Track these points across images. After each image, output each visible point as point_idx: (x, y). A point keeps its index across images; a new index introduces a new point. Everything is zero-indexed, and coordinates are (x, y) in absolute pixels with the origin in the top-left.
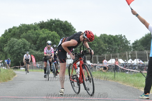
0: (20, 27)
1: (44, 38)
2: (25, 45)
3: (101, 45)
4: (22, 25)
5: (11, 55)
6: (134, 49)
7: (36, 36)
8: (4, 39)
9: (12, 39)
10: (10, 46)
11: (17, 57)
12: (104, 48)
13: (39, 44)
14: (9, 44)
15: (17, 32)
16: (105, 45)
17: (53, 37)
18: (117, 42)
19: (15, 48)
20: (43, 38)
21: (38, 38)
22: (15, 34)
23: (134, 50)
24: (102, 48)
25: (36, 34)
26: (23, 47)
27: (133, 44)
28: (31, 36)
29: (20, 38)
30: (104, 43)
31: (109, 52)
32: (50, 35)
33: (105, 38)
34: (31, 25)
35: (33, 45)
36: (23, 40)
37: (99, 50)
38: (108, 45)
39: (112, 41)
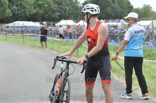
3: (51, 6)
12: (54, 9)
16: (55, 5)
18: (66, 2)
24: (52, 9)
27: (83, 4)
30: (54, 4)
31: (58, 13)
37: (49, 11)
38: (58, 5)
39: (62, 1)
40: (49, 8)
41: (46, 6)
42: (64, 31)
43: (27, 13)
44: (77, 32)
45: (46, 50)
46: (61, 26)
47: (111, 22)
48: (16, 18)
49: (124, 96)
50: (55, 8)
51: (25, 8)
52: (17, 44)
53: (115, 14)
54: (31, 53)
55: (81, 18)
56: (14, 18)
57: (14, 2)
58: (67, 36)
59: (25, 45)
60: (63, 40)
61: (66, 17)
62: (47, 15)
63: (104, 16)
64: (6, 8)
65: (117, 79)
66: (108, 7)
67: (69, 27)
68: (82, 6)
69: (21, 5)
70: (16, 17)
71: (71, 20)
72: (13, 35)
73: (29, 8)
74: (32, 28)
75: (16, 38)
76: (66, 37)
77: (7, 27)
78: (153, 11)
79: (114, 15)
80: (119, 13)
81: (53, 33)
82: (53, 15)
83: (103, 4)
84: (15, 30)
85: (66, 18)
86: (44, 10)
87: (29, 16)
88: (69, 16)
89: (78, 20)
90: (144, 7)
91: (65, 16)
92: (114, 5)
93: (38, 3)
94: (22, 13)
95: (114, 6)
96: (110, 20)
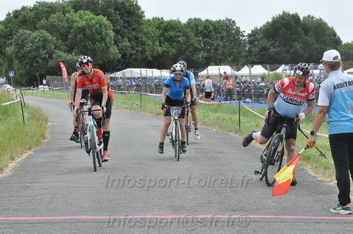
0: (35, 8)
1: (83, 29)
2: (45, 41)
3: (191, 39)
4: (39, 3)
5: (21, 61)
6: (251, 46)
7: (67, 25)
8: (5, 30)
9: (21, 31)
10: (18, 44)
11: (32, 66)
12: (197, 45)
13: (72, 39)
14: (15, 41)
15: (30, 17)
16: (197, 39)
17: (100, 26)
18: (220, 33)
19: (27, 49)
20: (79, 28)
21: (71, 28)
22: (26, 21)
23: (251, 48)
24: (192, 45)
25: (67, 21)
26: (42, 47)
27: (249, 36)
28: (55, 23)
29: (36, 29)
30: (196, 36)
31: (204, 52)
32: (93, 21)
33: (196, 26)
34: (56, 3)
35: (60, 41)
36: (41, 34)
37: (186, 49)
38: (203, 38)
39: (210, 32)
40: (188, 43)
41: (181, 40)
42: (214, 85)
43: (147, 53)
44: (237, 87)
46: (208, 77)
48: (127, 62)
49: (335, 209)
50: (197, 43)
51: (143, 43)
52: (128, 110)
53: (308, 54)
54: (154, 126)
55: (245, 62)
56: (123, 63)
57: (124, 33)
59: (144, 111)
60: (212, 102)
61: (218, 60)
62: (184, 57)
63: (289, 58)
64: (110, 44)
65: (313, 175)
66: (295, 41)
67: (227, 77)
68: (247, 40)
69: (137, 38)
70: (127, 60)
71: (227, 65)
72: (122, 93)
73: (151, 44)
74: (156, 81)
75: (128, 99)
76: (217, 96)
77: (111, 78)
79: (306, 56)
80: (315, 53)
82: (195, 56)
83: (287, 36)
84: (125, 84)
85: (218, 62)
86: (178, 48)
87: (150, 58)
88: (223, 58)
89: (240, 64)
91: (216, 58)
92: (307, 38)
93: (166, 34)
94: (138, 54)
95: (307, 40)
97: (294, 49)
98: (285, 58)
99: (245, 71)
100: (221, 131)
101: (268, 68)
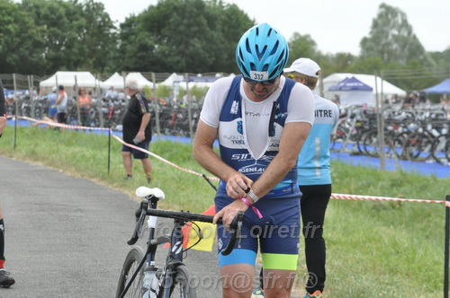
3: (29, 28)
6: (125, 42)
12: (39, 38)
16: (39, 28)
23: (125, 45)
24: (30, 37)
27: (123, 26)
30: (37, 24)
31: (50, 49)
33: (37, 7)
37: (20, 44)
38: (48, 27)
39: (60, 17)
40: (23, 35)
41: (12, 30)
44: (104, 107)
45: (14, 159)
47: (201, 80)
50: (40, 34)
53: (214, 59)
55: (114, 67)
58: (76, 119)
61: (72, 63)
62: (15, 56)
63: (184, 64)
66: (193, 37)
68: (118, 32)
71: (86, 71)
76: (71, 120)
78: (319, 53)
79: (211, 61)
81: (33, 109)
82: (34, 55)
83: (182, 28)
85: (73, 66)
88: (82, 59)
89: (108, 71)
90: (293, 39)
91: (70, 61)
92: (213, 32)
96: (199, 75)
97: (191, 48)
98: (178, 62)
99: (116, 81)
100: (78, 176)
101: (154, 79)
